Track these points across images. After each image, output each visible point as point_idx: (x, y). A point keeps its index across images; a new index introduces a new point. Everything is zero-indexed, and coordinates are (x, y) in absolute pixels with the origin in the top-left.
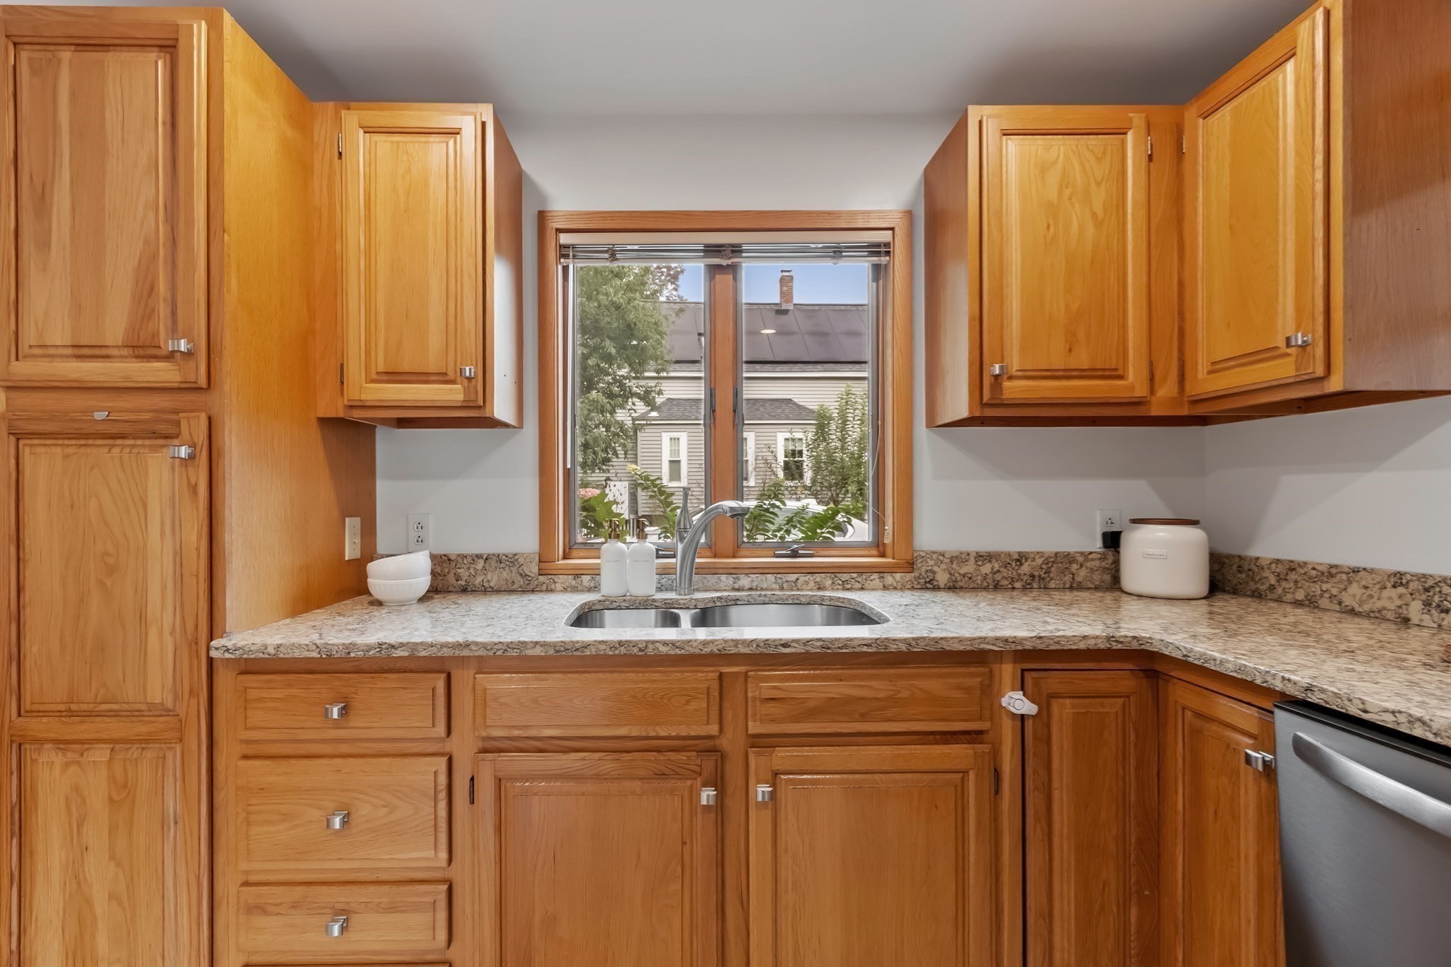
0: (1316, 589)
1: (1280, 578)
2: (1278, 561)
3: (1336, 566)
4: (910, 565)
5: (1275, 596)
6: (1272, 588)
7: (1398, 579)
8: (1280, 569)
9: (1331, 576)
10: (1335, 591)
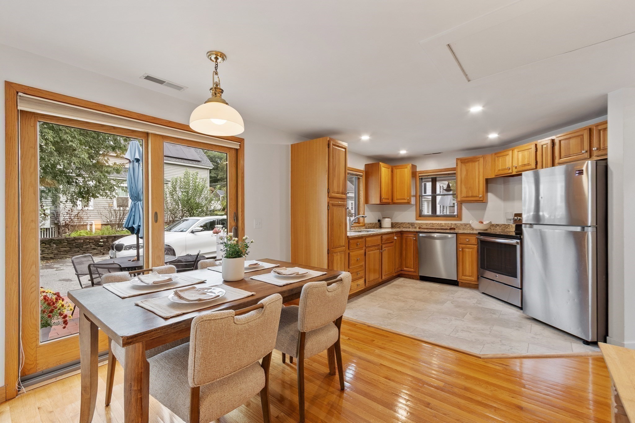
0: (400, 225)
1: (396, 225)
4: (364, 225)
6: (395, 226)
7: (409, 223)
10: (402, 225)
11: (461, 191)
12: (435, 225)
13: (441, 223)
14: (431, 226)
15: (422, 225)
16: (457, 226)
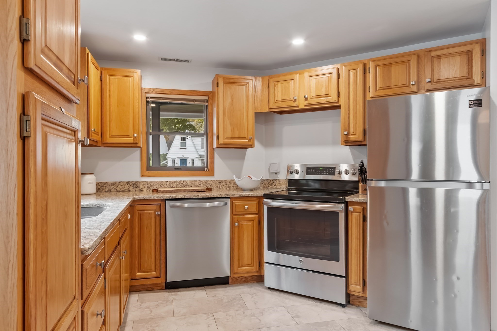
0: (111, 188)
2: (101, 182)
3: (115, 182)
5: (100, 191)
7: (128, 183)
8: (101, 184)
9: (114, 184)
10: (115, 187)
11: (224, 128)
12: (175, 184)
13: (185, 181)
14: (168, 187)
15: (152, 184)
16: (209, 184)
